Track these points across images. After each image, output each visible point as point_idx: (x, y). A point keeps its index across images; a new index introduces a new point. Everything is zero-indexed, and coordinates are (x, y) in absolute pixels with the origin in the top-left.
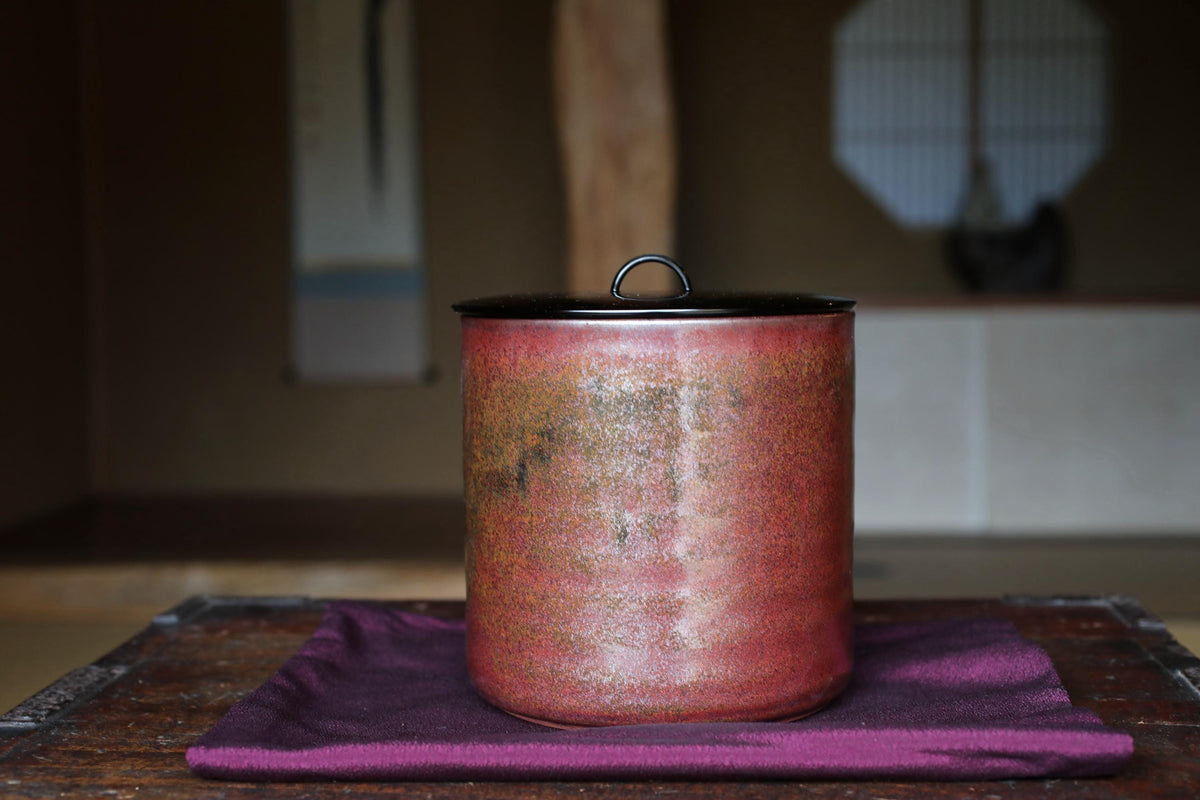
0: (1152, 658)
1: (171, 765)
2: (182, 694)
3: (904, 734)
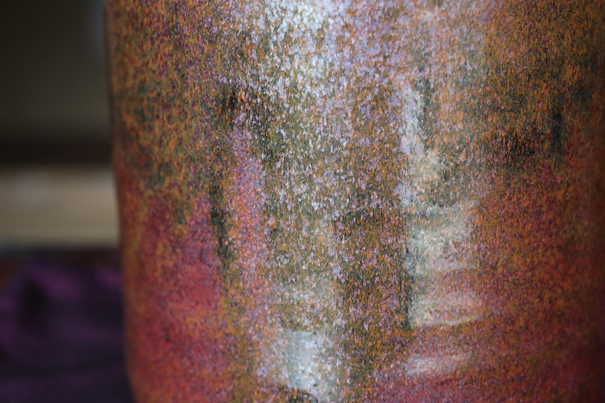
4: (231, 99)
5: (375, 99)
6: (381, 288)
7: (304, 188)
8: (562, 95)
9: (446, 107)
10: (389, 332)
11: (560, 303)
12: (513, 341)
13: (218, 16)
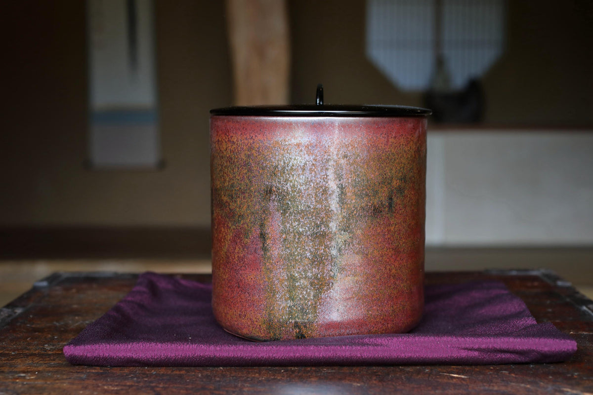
0: (568, 300)
1: (54, 360)
2: (55, 323)
3: (454, 339)
4: (270, 190)
5: (323, 191)
6: (325, 261)
7: (297, 223)
8: (392, 191)
9: (349, 194)
10: (328, 278)
11: (393, 271)
12: (375, 284)
13: (266, 160)
